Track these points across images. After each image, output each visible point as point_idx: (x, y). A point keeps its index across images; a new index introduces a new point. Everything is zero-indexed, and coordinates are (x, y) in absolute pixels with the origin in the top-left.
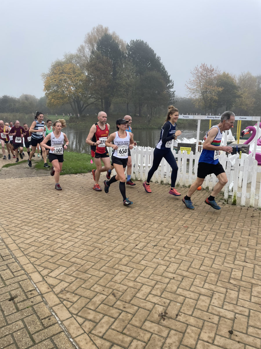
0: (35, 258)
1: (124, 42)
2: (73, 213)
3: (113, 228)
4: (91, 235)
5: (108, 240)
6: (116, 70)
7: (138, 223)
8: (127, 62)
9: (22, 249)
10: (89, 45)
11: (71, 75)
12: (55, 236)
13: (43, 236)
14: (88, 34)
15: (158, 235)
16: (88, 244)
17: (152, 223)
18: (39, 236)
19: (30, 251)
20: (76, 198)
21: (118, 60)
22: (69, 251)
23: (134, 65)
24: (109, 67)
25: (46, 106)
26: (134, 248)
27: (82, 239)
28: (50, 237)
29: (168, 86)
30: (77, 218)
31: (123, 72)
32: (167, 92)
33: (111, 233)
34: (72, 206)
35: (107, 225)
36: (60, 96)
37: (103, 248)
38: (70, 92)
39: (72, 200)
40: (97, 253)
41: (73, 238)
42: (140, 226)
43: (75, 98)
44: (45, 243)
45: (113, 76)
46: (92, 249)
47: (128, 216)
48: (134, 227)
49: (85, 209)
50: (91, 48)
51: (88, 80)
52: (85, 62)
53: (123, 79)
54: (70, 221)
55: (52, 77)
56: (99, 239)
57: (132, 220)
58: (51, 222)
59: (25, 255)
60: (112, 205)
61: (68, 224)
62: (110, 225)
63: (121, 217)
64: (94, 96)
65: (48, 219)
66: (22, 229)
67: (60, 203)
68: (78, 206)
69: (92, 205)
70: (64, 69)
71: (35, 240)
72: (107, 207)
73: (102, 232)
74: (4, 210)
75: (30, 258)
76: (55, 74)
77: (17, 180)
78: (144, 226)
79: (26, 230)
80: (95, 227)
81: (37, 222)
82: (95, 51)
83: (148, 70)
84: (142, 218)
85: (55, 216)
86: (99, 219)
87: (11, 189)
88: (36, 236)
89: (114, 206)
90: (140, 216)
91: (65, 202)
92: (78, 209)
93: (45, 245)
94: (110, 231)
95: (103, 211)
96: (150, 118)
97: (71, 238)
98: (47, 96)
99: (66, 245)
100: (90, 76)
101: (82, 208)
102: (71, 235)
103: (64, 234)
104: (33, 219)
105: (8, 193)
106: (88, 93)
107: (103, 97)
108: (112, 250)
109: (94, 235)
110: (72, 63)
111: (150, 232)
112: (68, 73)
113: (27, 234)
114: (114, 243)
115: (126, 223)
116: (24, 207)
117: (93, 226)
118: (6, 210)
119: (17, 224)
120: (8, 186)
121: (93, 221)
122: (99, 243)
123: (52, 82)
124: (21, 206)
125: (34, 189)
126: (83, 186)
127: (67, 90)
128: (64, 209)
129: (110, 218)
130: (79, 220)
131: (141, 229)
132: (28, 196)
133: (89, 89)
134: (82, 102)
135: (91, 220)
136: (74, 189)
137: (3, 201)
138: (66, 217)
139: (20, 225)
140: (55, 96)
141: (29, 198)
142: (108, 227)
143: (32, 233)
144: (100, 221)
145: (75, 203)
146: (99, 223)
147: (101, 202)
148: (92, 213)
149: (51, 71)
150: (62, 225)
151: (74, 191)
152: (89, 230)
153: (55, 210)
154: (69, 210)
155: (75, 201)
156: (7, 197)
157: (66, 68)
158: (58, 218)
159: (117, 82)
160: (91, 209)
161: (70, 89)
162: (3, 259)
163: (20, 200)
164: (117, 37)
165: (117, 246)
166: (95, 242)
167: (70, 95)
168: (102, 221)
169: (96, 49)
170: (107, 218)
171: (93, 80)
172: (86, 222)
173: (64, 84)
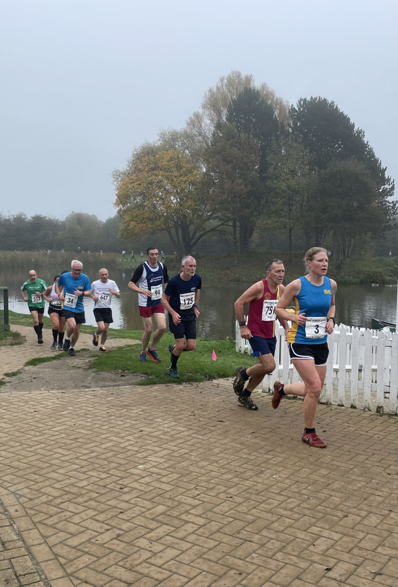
1: (284, 103)
2: (174, 478)
3: (270, 519)
4: (218, 535)
5: (259, 551)
6: (266, 161)
7: (329, 509)
8: (290, 142)
9: (62, 561)
10: (212, 112)
11: (172, 172)
12: (136, 531)
13: (108, 530)
14: (210, 91)
15: (381, 544)
16: (211, 558)
17: (363, 513)
18: (99, 530)
19: (80, 567)
20: (180, 441)
21: (271, 140)
22: (168, 573)
23: (306, 148)
24: (251, 155)
25: (118, 237)
26: (324, 576)
27: (198, 543)
28: (123, 532)
29: (381, 191)
30: (184, 490)
31: (282, 164)
32: (379, 203)
33: (264, 533)
34: (173, 458)
35: (254, 511)
36: (147, 215)
37: (249, 571)
38: (169, 207)
39: (172, 446)
40: (235, 583)
41: (177, 541)
42: (334, 518)
43: (178, 218)
44: (113, 547)
45: (259, 173)
46: (222, 573)
47: (303, 492)
48: (319, 520)
49: (203, 468)
50: (216, 118)
51: (207, 182)
52: (201, 146)
53: (282, 178)
54: (167, 495)
56: (237, 547)
57: (313, 501)
58: (126, 497)
59: (68, 575)
60: (264, 462)
61: (164, 503)
62: (263, 512)
63: (286, 494)
64: (219, 214)
65: (118, 489)
66: (62, 510)
67: (145, 451)
68: (185, 459)
69: (218, 459)
70: (159, 160)
71: (91, 539)
72: (252, 466)
73: (244, 527)
74: (26, 463)
75: (80, 584)
76: (140, 171)
77: (54, 394)
78: (345, 519)
79: (72, 514)
80: (226, 514)
81: (95, 495)
82: (222, 123)
83: (337, 159)
84: (339, 499)
85: (135, 483)
86: (236, 495)
87: (42, 414)
88: (93, 529)
89: (268, 464)
90: (332, 493)
91: (157, 449)
92: (186, 468)
93: (112, 552)
94: (263, 527)
95: (242, 475)
96: (341, 260)
97: (171, 538)
98: (121, 216)
99: (161, 557)
100: (212, 174)
101: (194, 465)
102: (171, 531)
103: (157, 528)
104: (86, 488)
105: (35, 424)
106: (205, 208)
107: (238, 217)
108: (271, 577)
109: (225, 534)
110: (175, 149)
111: (361, 535)
112: (165, 169)
113: (74, 523)
114: (275, 560)
115: (300, 508)
116: (67, 458)
117: (221, 513)
118: (29, 463)
119: (51, 498)
120: (34, 407)
121: (221, 499)
122: (238, 556)
123: (134, 187)
124: (60, 455)
125: (88, 416)
126: (196, 412)
127: (163, 204)
128: (154, 466)
129: (261, 494)
130: (189, 494)
131: (337, 527)
132: (77, 430)
133: (207, 201)
134: (192, 228)
135: (216, 496)
136: (175, 419)
137: (23, 442)
138: (158, 485)
139: (58, 501)
140: (137, 216)
141: (78, 436)
142: (257, 517)
143: (84, 520)
144: (238, 500)
145: (179, 451)
146: (236, 504)
147: (238, 453)
148: (217, 477)
149: (131, 166)
150: (151, 506)
151: (176, 423)
152: (213, 522)
153: (133, 468)
154: (166, 468)
155: (178, 449)
156: (32, 433)
157: (162, 159)
158: (142, 486)
159: (269, 186)
160: (216, 469)
161: (168, 201)
162: (19, 581)
163: (58, 440)
164: (269, 95)
165: (281, 569)
166: (228, 554)
167: (167, 214)
168: (241, 500)
169: (227, 119)
170: (253, 493)
171: (216, 181)
172: (204, 502)
173: (156, 190)
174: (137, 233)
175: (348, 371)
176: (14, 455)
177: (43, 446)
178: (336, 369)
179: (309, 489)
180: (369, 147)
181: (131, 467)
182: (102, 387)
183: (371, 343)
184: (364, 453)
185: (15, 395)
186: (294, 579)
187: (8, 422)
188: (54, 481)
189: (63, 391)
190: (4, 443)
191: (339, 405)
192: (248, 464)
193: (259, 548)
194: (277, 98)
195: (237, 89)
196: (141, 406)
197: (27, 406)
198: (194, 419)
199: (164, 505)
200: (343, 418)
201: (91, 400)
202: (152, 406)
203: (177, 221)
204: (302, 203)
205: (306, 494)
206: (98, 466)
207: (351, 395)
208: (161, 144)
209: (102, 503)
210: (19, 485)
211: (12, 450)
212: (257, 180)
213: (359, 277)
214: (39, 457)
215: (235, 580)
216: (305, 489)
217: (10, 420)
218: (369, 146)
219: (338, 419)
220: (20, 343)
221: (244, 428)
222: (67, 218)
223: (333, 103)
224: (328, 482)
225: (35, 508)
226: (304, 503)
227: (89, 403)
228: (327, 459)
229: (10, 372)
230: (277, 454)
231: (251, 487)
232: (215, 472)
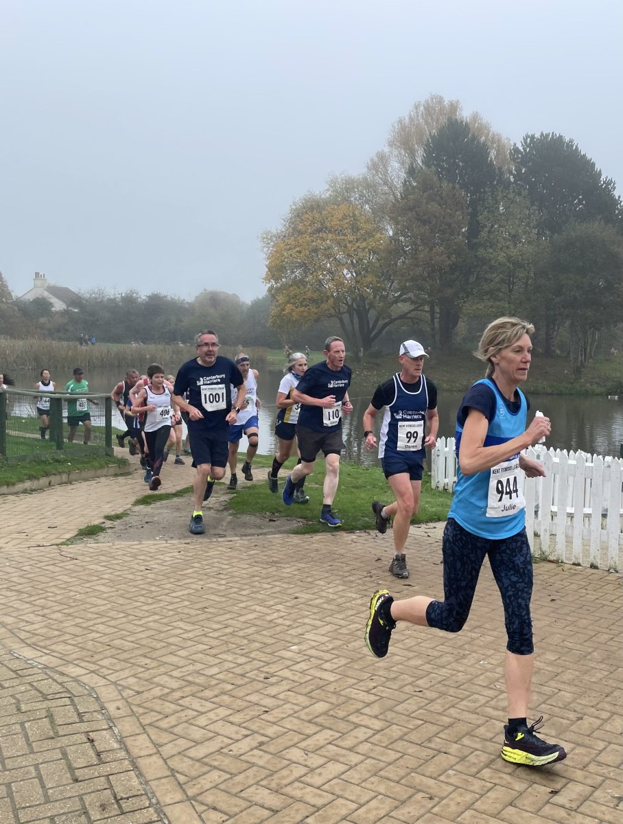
0: (221, 812)
1: (504, 141)
2: (341, 663)
3: (474, 722)
4: (401, 743)
5: (458, 767)
6: (478, 222)
7: (556, 709)
8: (512, 196)
9: (182, 779)
10: (402, 152)
11: (346, 235)
12: (286, 738)
13: (246, 736)
14: (400, 122)
16: (391, 776)
17: (605, 715)
18: (233, 736)
19: (206, 787)
20: (350, 612)
21: (485, 192)
22: (331, 797)
23: (533, 204)
24: (457, 213)
25: (268, 325)
26: (548, 802)
27: (371, 755)
28: (268, 739)
30: (354, 681)
31: (500, 226)
33: (466, 741)
34: (339, 637)
35: (452, 711)
36: (309, 294)
37: (443, 794)
38: (340, 284)
39: (338, 619)
40: (422, 811)
41: (344, 752)
42: (565, 721)
43: (354, 300)
44: (253, 760)
45: (468, 238)
46: (406, 796)
50: (408, 161)
51: (395, 250)
52: (387, 199)
53: (500, 246)
54: (331, 688)
55: (291, 241)
56: (427, 761)
58: (273, 691)
59: (189, 799)
60: (469, 643)
61: (326, 699)
62: (464, 713)
63: (498, 687)
64: (410, 295)
65: (262, 679)
66: (182, 708)
67: (300, 626)
69: (403, 638)
70: (327, 218)
71: (222, 748)
72: (451, 648)
73: (438, 733)
74: (132, 642)
75: (205, 811)
76: (301, 233)
77: (173, 545)
78: (580, 722)
79: (196, 713)
80: (412, 715)
81: (230, 687)
82: (417, 167)
83: (577, 220)
84: (571, 694)
85: (286, 670)
86: (427, 689)
87: (156, 574)
88: (226, 735)
89: (474, 645)
90: (562, 687)
91: (318, 623)
92: (358, 651)
93: (252, 767)
94: (464, 733)
95: (437, 661)
96: (582, 360)
97: (335, 748)
98: (273, 296)
99: (320, 774)
100: (402, 238)
102: (335, 737)
103: (315, 734)
104: (217, 676)
105: (146, 586)
106: (391, 286)
107: (437, 299)
108: (474, 803)
109: (411, 742)
110: (350, 203)
111: (601, 745)
113: (199, 726)
114: (480, 779)
116: (190, 635)
117: (407, 713)
118: (138, 642)
119: (167, 691)
120: (146, 563)
121: (407, 693)
122: (428, 774)
123: (291, 255)
124: (182, 631)
125: (222, 576)
126: (373, 572)
127: (333, 280)
128: (313, 647)
129: (461, 687)
130: (362, 686)
131: (568, 733)
132: (206, 597)
133: (394, 276)
134: (372, 314)
135: (400, 689)
136: (344, 582)
137: (129, 612)
138: (319, 674)
139: (177, 695)
140: (296, 296)
141: (206, 605)
142: (456, 719)
143: (213, 723)
144: (429, 694)
145: (349, 627)
146: (427, 701)
148: (401, 664)
149: (288, 226)
150: (307, 703)
151: (345, 588)
152: (395, 726)
153: (285, 649)
154: (330, 650)
155: (349, 623)
156: (142, 599)
157: (332, 216)
158: (296, 675)
159: (481, 256)
160: (400, 652)
161: (340, 277)
162: (120, 807)
163: (179, 610)
164: (483, 128)
165: (488, 791)
166: (414, 770)
167: (338, 294)
168: (433, 695)
169: (423, 162)
170: (452, 685)
171: (407, 249)
172: (383, 697)
173: (323, 260)
174: (296, 321)
175: (588, 516)
176: (117, 630)
177: (157, 617)
178: (571, 514)
181: (281, 648)
182: (242, 535)
183: (619, 478)
184: (608, 631)
185: (118, 547)
186: (507, 806)
187: (108, 584)
188: (172, 667)
189: (187, 541)
190: (103, 614)
191: (574, 564)
192: (445, 646)
193: (457, 763)
194: (494, 134)
195: (438, 120)
196: (296, 564)
197: (136, 561)
198: (371, 582)
199: (326, 702)
200: (581, 583)
201: (226, 554)
202: (312, 563)
203: (352, 304)
204: (528, 280)
206: (234, 646)
207: (591, 550)
208: (330, 195)
209: (239, 698)
210: (122, 672)
211: (113, 623)
212: (465, 248)
213: (605, 386)
214: (152, 632)
215: (423, 806)
217: (111, 581)
219: (572, 584)
220: (129, 474)
222: (197, 297)
223: (571, 141)
224: (556, 671)
225: (145, 705)
227: (224, 558)
228: (555, 638)
229: (113, 513)
230: (486, 631)
231: (449, 677)
232: (399, 656)
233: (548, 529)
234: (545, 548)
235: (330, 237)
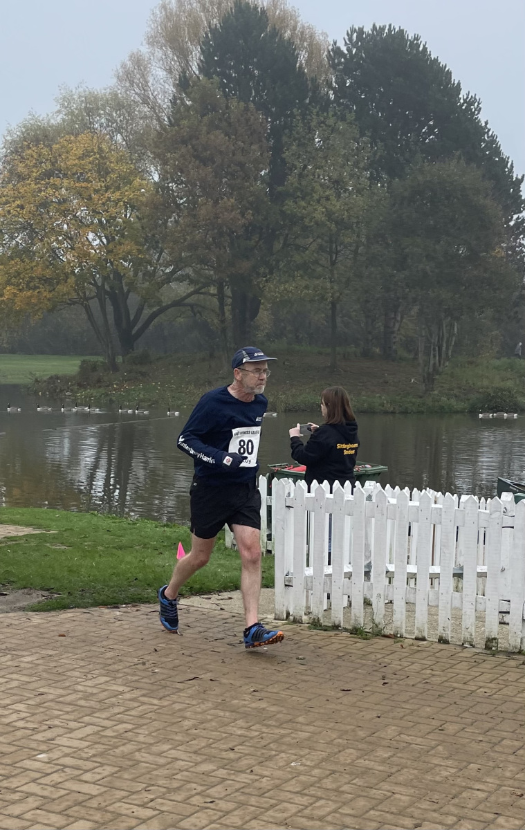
2: (106, 773)
6: (283, 160)
7: (388, 815)
8: (332, 121)
10: (169, 53)
11: (88, 181)
14: (164, 7)
20: (116, 710)
21: (292, 116)
23: (362, 134)
24: (254, 147)
29: (512, 223)
30: (124, 794)
31: (316, 167)
32: (508, 249)
34: (104, 740)
36: (38, 271)
38: (83, 255)
39: (100, 718)
43: (105, 278)
45: (270, 185)
47: (345, 788)
49: (160, 754)
50: (176, 66)
51: (162, 203)
52: (148, 126)
53: (316, 196)
54: (94, 803)
57: (362, 803)
58: (15, 810)
60: (275, 741)
61: (88, 817)
62: (270, 825)
63: (314, 792)
64: (188, 271)
67: (49, 729)
68: (126, 741)
69: (188, 740)
70: (60, 155)
72: (252, 749)
82: (191, 76)
83: (426, 158)
84: (408, 798)
85: (32, 784)
86: (221, 799)
89: (283, 744)
90: (397, 789)
91: (72, 725)
92: (129, 756)
95: (234, 764)
96: (434, 365)
100: (173, 185)
101: (143, 751)
106: (159, 257)
107: (227, 276)
110: (93, 131)
112: (74, 174)
115: (337, 815)
121: (194, 805)
123: (9, 212)
126: (147, 657)
127: (72, 248)
129: (266, 795)
130: (135, 799)
133: (163, 242)
134: (133, 299)
135: (185, 801)
136: (107, 672)
138: (75, 787)
140: (19, 274)
144: (223, 805)
145: (114, 728)
146: (221, 814)
147: (226, 727)
148: (186, 770)
150: (64, 823)
151: (108, 679)
153: (29, 758)
154: (91, 757)
155: (115, 723)
157: (68, 152)
158: (46, 789)
159: (289, 212)
160: (184, 756)
161: (83, 245)
167: (82, 270)
168: (231, 806)
169: (200, 69)
170: (253, 793)
171: (182, 201)
172: (163, 812)
173: (57, 220)
174: (20, 311)
175: (434, 577)
179: (355, 784)
180: (490, 133)
181: (24, 758)
183: (476, 523)
184: (455, 719)
191: (417, 639)
192: (245, 745)
195: (220, 5)
196: (38, 650)
198: (145, 670)
199: (88, 820)
200: (423, 662)
202: (61, 649)
203: (103, 284)
204: (357, 247)
205: (349, 791)
207: (440, 620)
208: (64, 120)
212: (266, 199)
216: (349, 783)
218: (489, 130)
219: (413, 663)
221: (238, 683)
224: (389, 771)
226: (345, 807)
228: (389, 731)
230: (299, 726)
231: (249, 784)
232: (183, 760)
233: (382, 593)
234: (378, 619)
235: (65, 184)
